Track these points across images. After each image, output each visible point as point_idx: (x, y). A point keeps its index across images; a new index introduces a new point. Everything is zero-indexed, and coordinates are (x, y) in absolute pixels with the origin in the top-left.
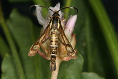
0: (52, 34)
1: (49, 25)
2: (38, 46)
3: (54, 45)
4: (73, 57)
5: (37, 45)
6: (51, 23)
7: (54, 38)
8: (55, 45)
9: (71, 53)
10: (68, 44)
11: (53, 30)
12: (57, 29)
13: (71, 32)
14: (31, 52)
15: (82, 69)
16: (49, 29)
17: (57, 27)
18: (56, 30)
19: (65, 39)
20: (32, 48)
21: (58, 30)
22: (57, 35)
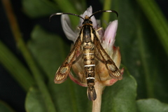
0: (85, 49)
1: (79, 37)
2: (67, 67)
3: (89, 64)
4: (118, 77)
5: (65, 66)
6: (82, 35)
7: (88, 54)
8: (91, 64)
9: (114, 72)
10: (109, 61)
11: (85, 44)
12: (91, 41)
13: (111, 44)
14: (59, 78)
15: (136, 95)
16: (79, 43)
17: (90, 39)
18: (89, 44)
19: (103, 54)
20: (59, 71)
21: (93, 43)
22: (92, 50)
